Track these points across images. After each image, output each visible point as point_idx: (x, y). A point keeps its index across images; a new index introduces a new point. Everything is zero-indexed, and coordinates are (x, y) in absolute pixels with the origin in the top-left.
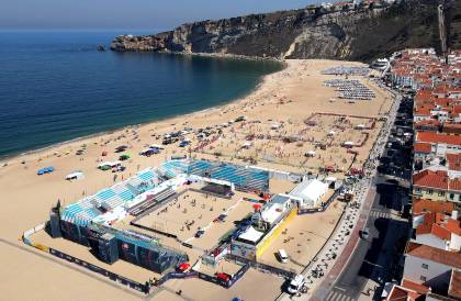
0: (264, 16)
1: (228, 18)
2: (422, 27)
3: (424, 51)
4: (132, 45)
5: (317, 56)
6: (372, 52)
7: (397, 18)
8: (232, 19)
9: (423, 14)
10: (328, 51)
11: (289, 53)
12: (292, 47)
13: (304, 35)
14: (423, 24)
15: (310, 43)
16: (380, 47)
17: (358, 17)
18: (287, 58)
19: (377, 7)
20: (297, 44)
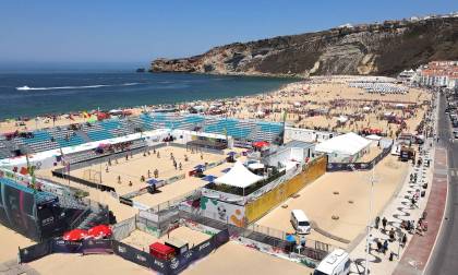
0: (290, 38)
1: (256, 40)
2: (448, 43)
3: (452, 63)
4: (168, 67)
5: (340, 72)
6: (397, 67)
7: (421, 37)
8: (260, 41)
9: (448, 32)
10: (352, 68)
11: (313, 70)
12: (317, 65)
13: (328, 53)
14: (448, 40)
15: (334, 61)
16: (405, 62)
17: (382, 36)
18: (311, 74)
19: (401, 27)
20: (321, 63)
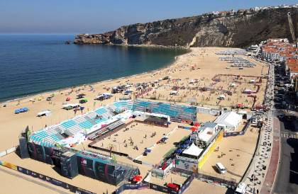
0: (175, 20)
1: (152, 22)
2: (279, 26)
3: (281, 40)
4: (88, 40)
5: (210, 45)
6: (246, 42)
7: (261, 21)
9: (278, 18)
10: (218, 42)
11: (192, 44)
12: (194, 40)
13: (202, 32)
14: (278, 24)
15: (206, 37)
16: (251, 39)
17: (237, 20)
19: (249, 14)
20: (197, 38)
